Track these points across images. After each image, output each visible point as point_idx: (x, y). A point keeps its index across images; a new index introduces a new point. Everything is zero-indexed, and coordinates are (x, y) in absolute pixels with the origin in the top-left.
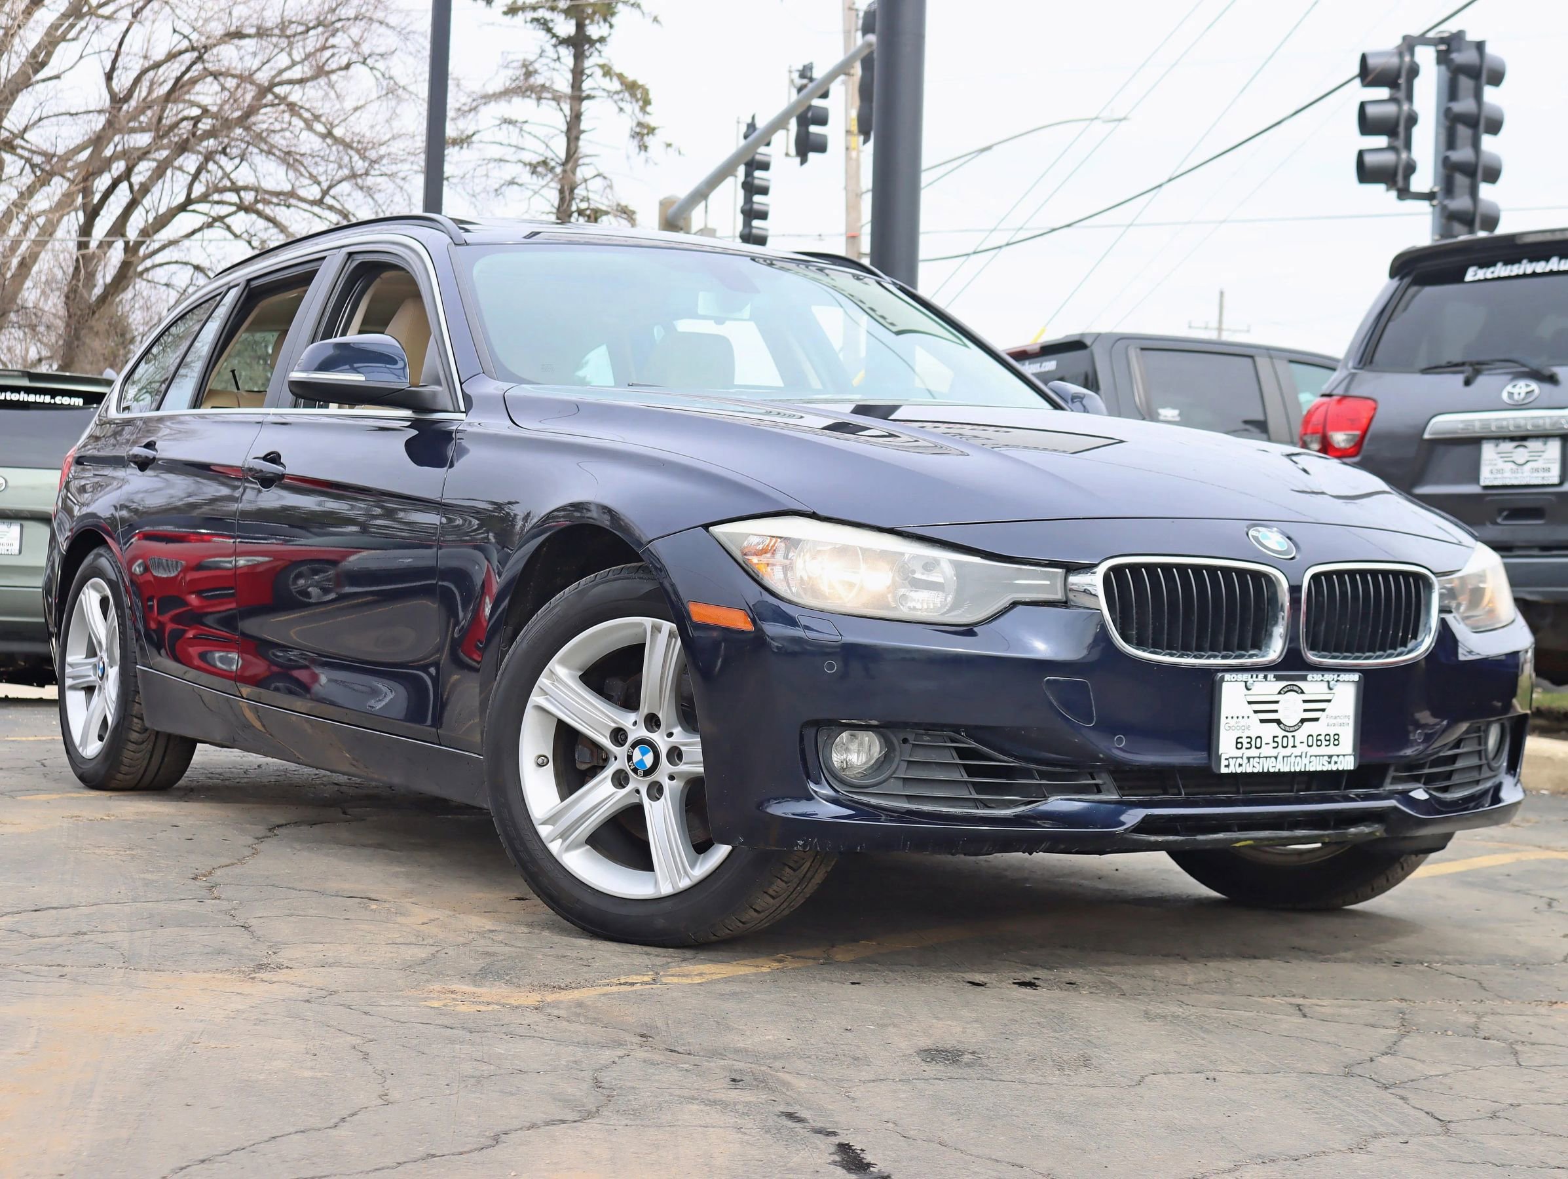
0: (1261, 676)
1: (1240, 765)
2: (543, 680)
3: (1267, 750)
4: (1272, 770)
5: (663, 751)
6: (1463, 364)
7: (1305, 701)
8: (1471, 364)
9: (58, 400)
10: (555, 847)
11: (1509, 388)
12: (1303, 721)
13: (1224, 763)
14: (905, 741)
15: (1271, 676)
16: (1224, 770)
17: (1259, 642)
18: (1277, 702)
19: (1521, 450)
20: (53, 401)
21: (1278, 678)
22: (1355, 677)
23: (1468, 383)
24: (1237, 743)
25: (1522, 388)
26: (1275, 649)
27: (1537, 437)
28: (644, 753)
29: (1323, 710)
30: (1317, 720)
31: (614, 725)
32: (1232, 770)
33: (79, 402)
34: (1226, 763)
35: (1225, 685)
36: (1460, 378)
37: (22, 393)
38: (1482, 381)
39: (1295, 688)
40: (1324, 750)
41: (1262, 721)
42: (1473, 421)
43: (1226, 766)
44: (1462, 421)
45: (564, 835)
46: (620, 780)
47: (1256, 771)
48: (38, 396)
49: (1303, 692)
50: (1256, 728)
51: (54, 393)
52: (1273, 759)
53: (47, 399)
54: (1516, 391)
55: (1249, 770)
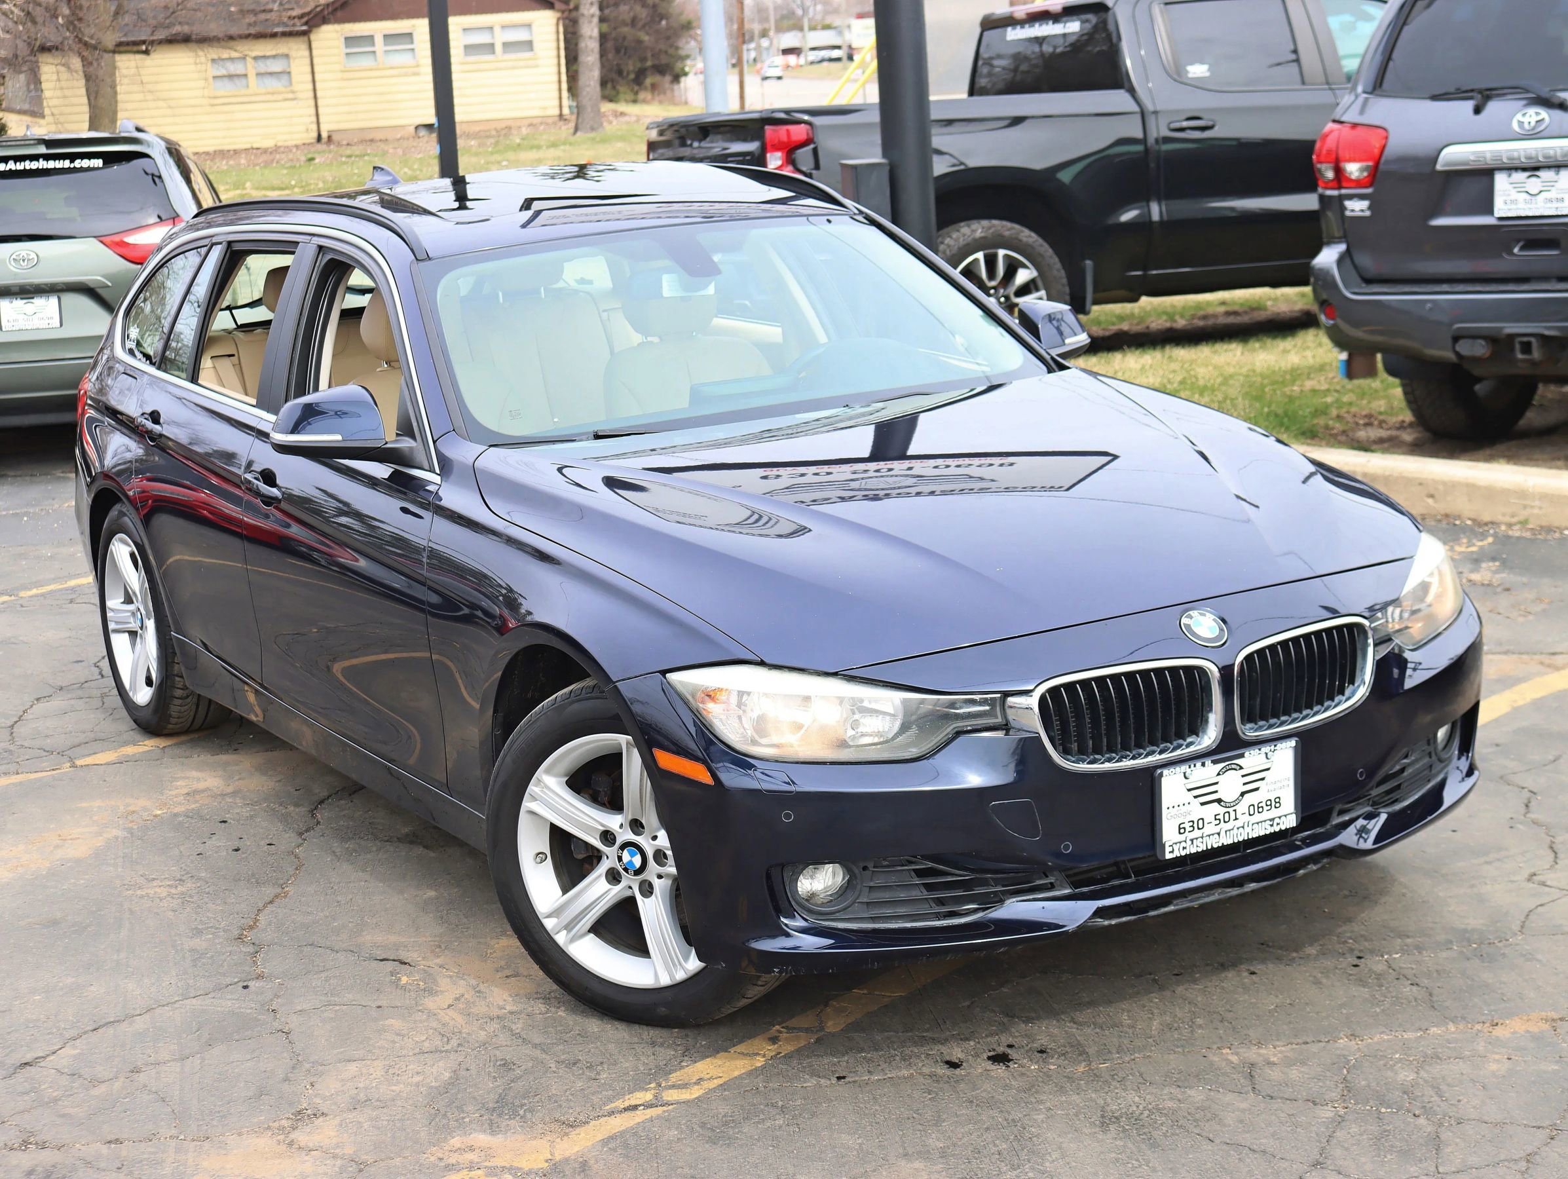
0: (1199, 764)
1: (1184, 848)
2: (532, 788)
3: (1209, 829)
4: (1215, 846)
5: (650, 854)
6: (1472, 91)
8: (1480, 92)
9: (78, 163)
10: (561, 938)
11: (1519, 117)
12: (1243, 794)
13: (1168, 849)
14: (865, 868)
15: (1208, 762)
16: (1168, 856)
17: (1196, 727)
18: (1217, 783)
19: (1533, 179)
20: (72, 166)
21: (1215, 762)
22: (1292, 743)
23: (1478, 110)
24: (1180, 829)
25: (1533, 116)
26: (1211, 735)
27: (1549, 167)
28: (632, 856)
29: (1263, 779)
30: (1257, 789)
31: (602, 828)
32: (1176, 854)
33: (98, 163)
34: (1171, 849)
35: (1164, 780)
36: (1469, 105)
37: (41, 160)
38: (1494, 108)
39: (1233, 766)
40: (1266, 815)
41: (1202, 804)
42: (1484, 152)
44: (1474, 153)
45: (568, 927)
46: (613, 877)
47: (1200, 850)
48: (57, 161)
49: (1241, 768)
51: (72, 157)
52: (1217, 836)
53: (67, 164)
54: (1526, 120)
55: (1193, 850)
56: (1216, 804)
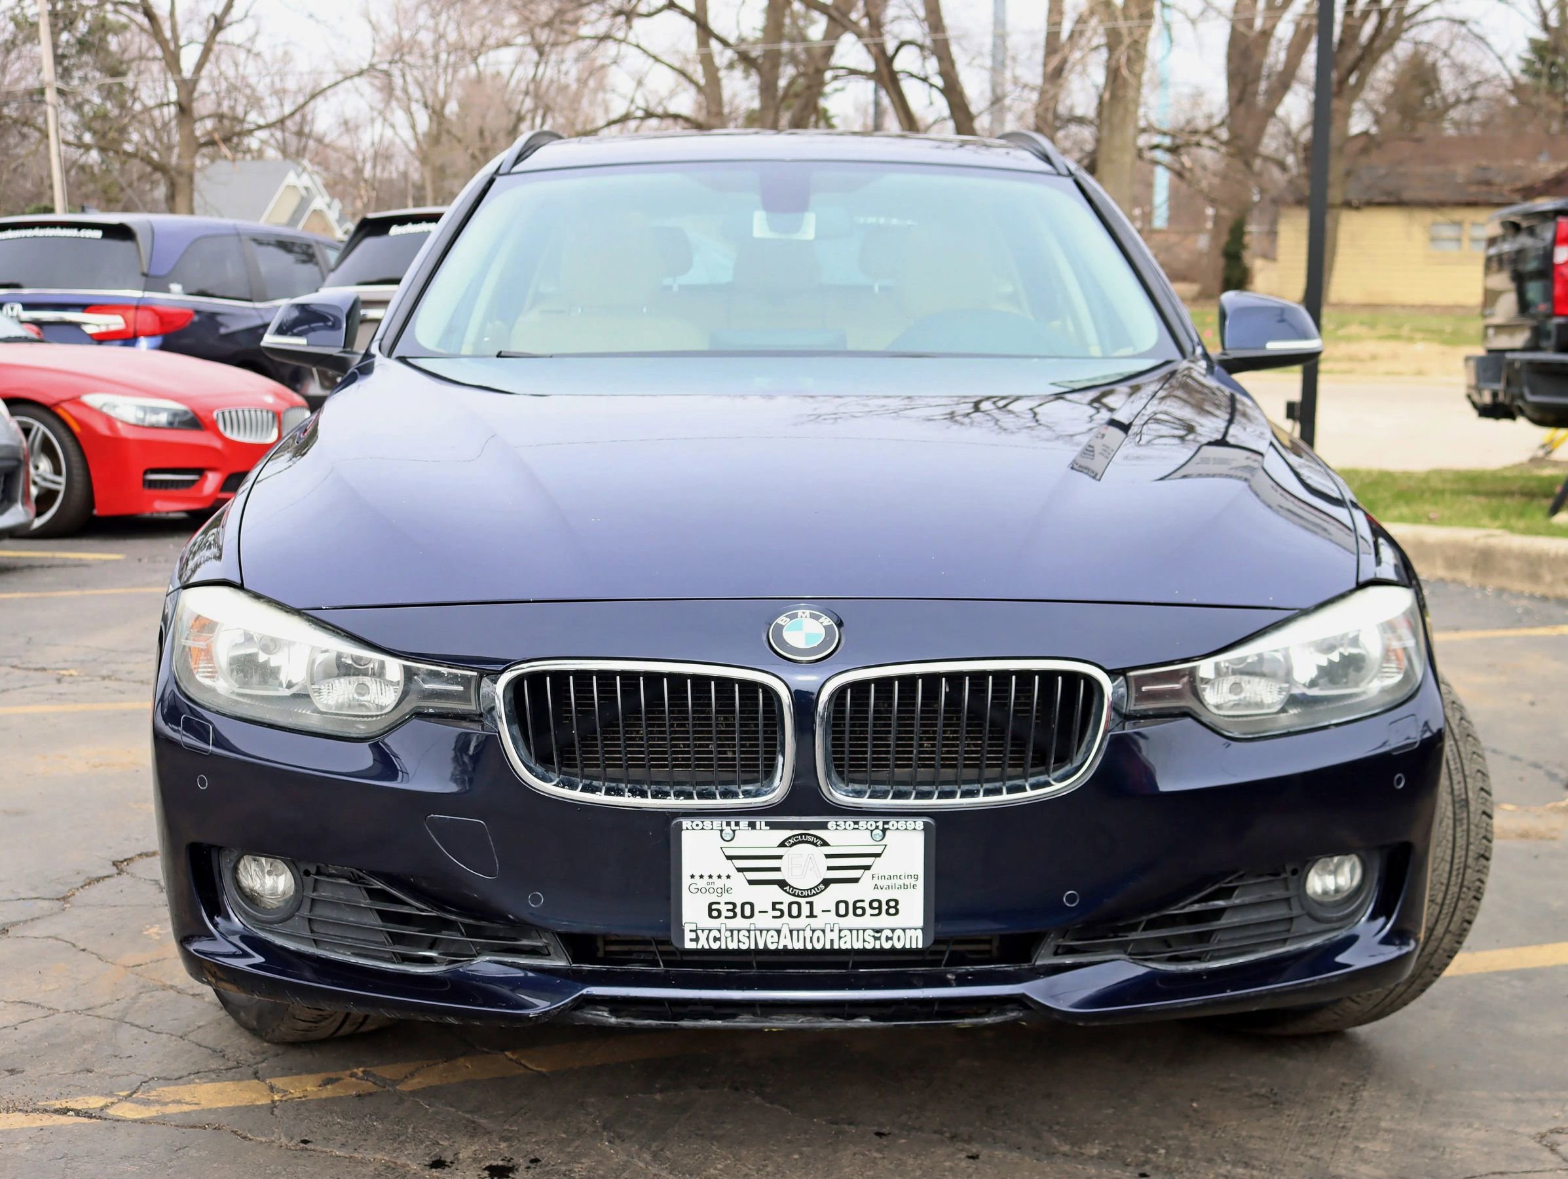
0: (744, 823)
1: (716, 939)
3: (760, 921)
4: (772, 947)
7: (828, 856)
12: (826, 883)
13: (688, 935)
16: (689, 945)
18: (780, 857)
24: (710, 910)
29: (867, 868)
30: (856, 880)
32: (703, 944)
34: (693, 935)
35: (684, 834)
39: (810, 839)
41: (751, 882)
43: (691, 940)
47: (744, 947)
49: (825, 844)
50: (741, 891)
52: (775, 934)
55: (733, 946)
56: (776, 887)
